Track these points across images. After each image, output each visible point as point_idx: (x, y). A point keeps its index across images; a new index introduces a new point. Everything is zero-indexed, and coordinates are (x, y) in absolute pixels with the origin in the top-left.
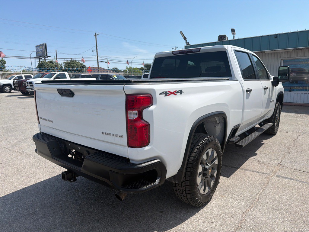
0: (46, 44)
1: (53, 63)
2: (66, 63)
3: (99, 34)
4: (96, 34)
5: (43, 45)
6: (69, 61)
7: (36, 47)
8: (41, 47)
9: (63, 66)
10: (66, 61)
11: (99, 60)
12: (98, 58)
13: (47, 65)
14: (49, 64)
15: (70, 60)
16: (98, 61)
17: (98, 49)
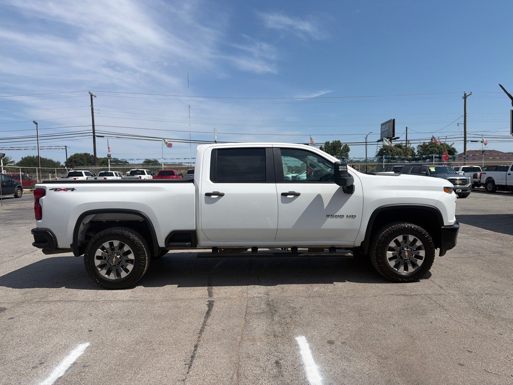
0: (394, 120)
1: (401, 148)
2: (421, 146)
3: (471, 94)
4: (465, 94)
5: (390, 121)
6: (427, 144)
7: (382, 125)
8: (387, 125)
9: (416, 151)
10: (422, 144)
11: (467, 139)
12: (465, 135)
13: (391, 151)
14: (394, 149)
15: (429, 141)
16: (465, 141)
17: (467, 120)
